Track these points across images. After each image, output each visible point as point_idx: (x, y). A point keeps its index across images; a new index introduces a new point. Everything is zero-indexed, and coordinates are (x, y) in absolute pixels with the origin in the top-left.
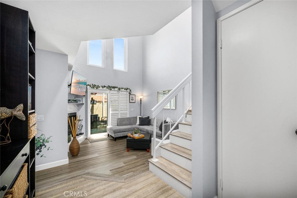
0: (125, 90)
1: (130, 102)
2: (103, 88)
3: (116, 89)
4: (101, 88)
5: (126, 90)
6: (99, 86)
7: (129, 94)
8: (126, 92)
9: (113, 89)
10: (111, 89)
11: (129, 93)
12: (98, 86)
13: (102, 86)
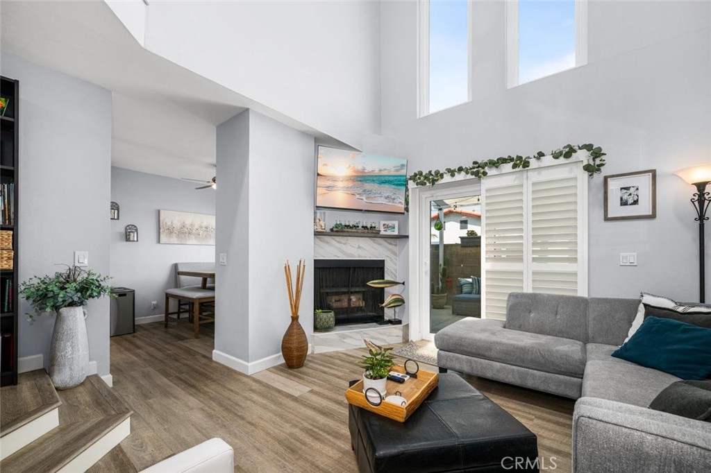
0: (562, 160)
1: (607, 219)
2: (453, 175)
3: (507, 167)
4: (447, 178)
5: (568, 155)
6: (441, 172)
7: (586, 174)
8: (567, 169)
9: (491, 172)
10: (485, 174)
11: (591, 169)
12: (437, 173)
13: (449, 170)
